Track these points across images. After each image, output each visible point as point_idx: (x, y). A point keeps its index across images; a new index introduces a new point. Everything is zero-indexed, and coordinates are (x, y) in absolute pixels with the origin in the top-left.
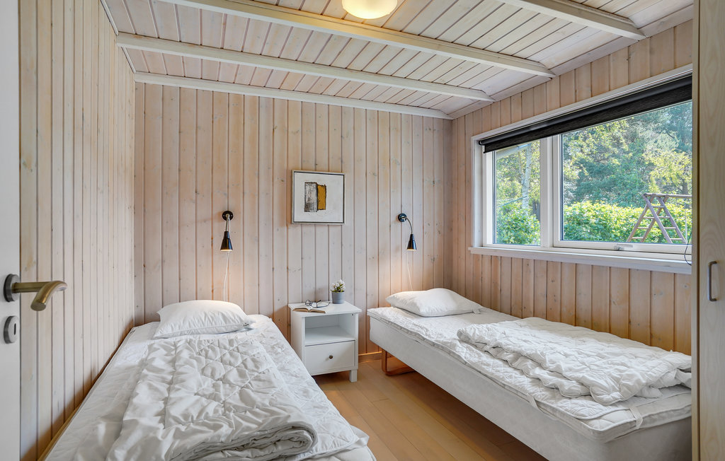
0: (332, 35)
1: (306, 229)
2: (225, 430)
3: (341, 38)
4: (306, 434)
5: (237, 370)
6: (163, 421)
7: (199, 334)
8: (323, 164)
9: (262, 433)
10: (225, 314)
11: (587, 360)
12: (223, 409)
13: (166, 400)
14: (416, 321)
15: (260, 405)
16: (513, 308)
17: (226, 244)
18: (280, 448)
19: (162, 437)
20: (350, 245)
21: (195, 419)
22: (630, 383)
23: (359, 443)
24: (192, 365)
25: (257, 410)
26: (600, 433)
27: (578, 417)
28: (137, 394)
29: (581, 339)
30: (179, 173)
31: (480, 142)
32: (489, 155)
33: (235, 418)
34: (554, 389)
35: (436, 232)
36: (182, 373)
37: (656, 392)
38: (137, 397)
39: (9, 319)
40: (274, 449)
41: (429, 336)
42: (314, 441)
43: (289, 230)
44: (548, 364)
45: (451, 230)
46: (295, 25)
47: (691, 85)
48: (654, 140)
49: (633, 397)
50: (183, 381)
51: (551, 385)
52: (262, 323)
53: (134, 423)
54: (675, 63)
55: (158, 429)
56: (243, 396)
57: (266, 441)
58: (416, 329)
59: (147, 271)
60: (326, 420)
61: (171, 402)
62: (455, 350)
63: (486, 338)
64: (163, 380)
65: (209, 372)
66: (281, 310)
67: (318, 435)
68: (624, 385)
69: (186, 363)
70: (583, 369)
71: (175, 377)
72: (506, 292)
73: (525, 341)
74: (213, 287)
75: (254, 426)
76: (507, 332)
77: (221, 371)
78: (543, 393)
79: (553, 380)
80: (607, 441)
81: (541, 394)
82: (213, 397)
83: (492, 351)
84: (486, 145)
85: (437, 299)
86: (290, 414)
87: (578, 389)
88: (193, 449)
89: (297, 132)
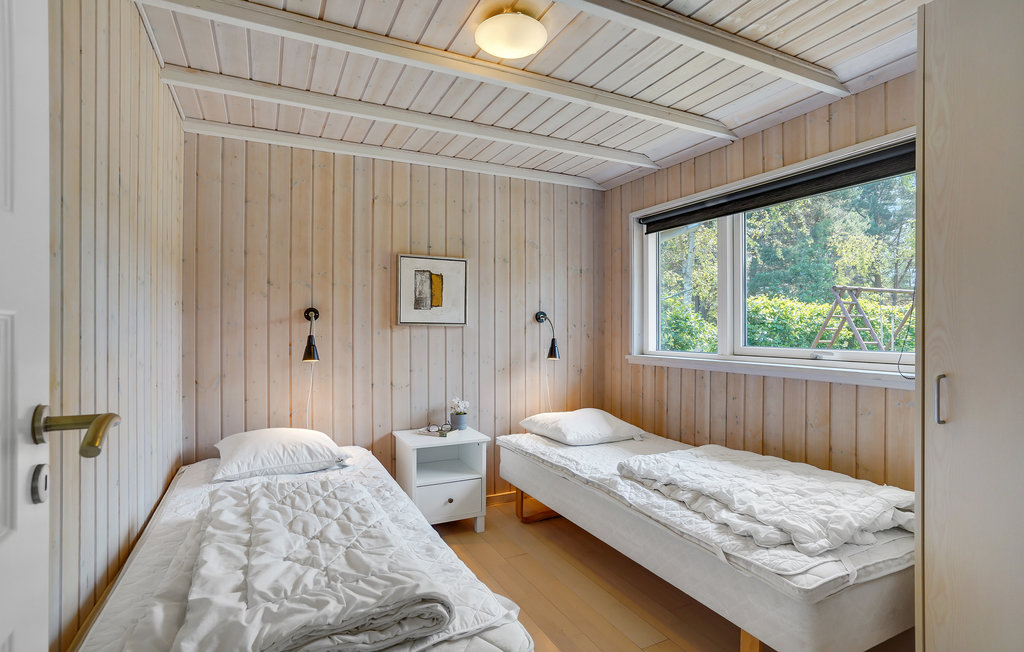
0: (457, 77)
1: (416, 332)
2: (333, 608)
3: (468, 81)
4: (440, 608)
5: (339, 524)
6: (244, 598)
7: (275, 474)
8: (438, 246)
9: (383, 609)
10: (311, 447)
11: (784, 498)
12: (326, 578)
13: (246, 569)
14: (562, 451)
15: (376, 571)
16: (683, 432)
17: (310, 352)
18: (407, 628)
19: (247, 621)
20: (474, 353)
21: (289, 594)
22: (840, 527)
23: (507, 616)
24: (275, 519)
25: (373, 578)
26: (807, 591)
27: (779, 572)
28: (205, 562)
29: (774, 472)
30: (245, 257)
31: (641, 221)
32: (652, 237)
33: (344, 591)
34: (747, 537)
35: (584, 337)
36: (263, 531)
37: (869, 537)
38: (206, 566)
39: (38, 469)
40: (398, 630)
41: (581, 471)
42: (450, 616)
43: (394, 334)
44: (737, 505)
45: (603, 333)
46: (410, 63)
47: (914, 152)
48: (842, 220)
49: (844, 544)
50: (266, 541)
51: (743, 532)
52: (360, 458)
53: (206, 603)
54: (886, 127)
55: (240, 610)
56: (351, 560)
57: (388, 620)
58: (562, 463)
59: (200, 389)
60: (462, 587)
61: (254, 571)
62: (616, 489)
63: (656, 473)
64: (238, 541)
65: (299, 527)
66: (383, 440)
67: (456, 609)
68: (833, 529)
69: (267, 516)
70: (781, 510)
71: (253, 535)
72: (674, 414)
73: (705, 476)
74: (291, 409)
75: (372, 601)
76: (681, 464)
77: (315, 526)
78: (734, 542)
79: (745, 526)
80: (816, 601)
81: (729, 543)
82: (311, 562)
83: (664, 490)
84: (648, 225)
85: (587, 423)
86: (420, 583)
87: (777, 536)
88: (291, 636)
89: (405, 204)
